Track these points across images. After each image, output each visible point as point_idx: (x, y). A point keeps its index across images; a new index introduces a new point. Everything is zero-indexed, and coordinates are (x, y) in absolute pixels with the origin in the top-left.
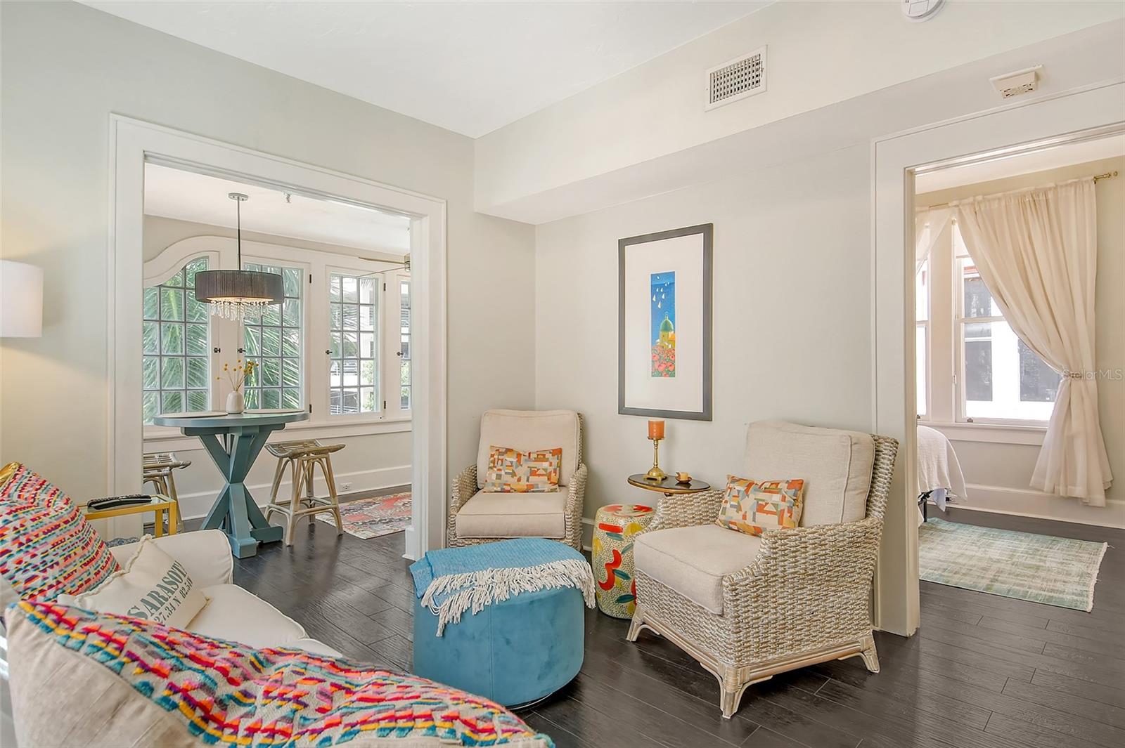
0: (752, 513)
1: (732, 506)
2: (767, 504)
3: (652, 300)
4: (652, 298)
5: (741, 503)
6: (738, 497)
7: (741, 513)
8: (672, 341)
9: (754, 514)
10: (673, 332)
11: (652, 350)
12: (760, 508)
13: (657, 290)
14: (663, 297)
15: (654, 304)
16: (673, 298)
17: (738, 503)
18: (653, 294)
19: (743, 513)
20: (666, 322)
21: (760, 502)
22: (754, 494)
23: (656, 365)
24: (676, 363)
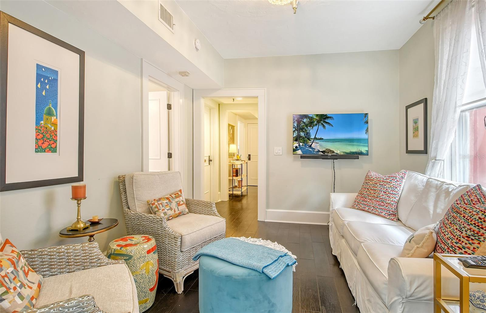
0: (177, 208)
1: (168, 210)
2: (180, 202)
3: (37, 87)
4: (37, 84)
5: (171, 206)
6: (168, 205)
7: (173, 210)
8: (55, 124)
9: (178, 208)
10: (55, 118)
11: (36, 129)
12: (179, 204)
13: (42, 80)
14: (48, 87)
15: (39, 91)
16: (57, 91)
17: (170, 207)
18: (38, 81)
19: (174, 210)
20: (50, 109)
21: (178, 202)
22: (174, 200)
23: (40, 142)
24: (58, 142)
